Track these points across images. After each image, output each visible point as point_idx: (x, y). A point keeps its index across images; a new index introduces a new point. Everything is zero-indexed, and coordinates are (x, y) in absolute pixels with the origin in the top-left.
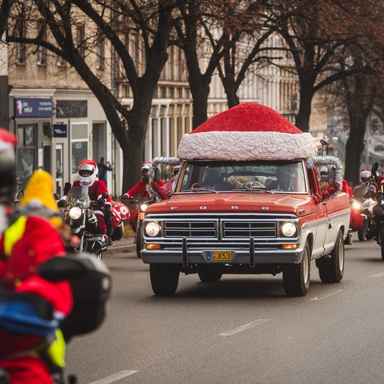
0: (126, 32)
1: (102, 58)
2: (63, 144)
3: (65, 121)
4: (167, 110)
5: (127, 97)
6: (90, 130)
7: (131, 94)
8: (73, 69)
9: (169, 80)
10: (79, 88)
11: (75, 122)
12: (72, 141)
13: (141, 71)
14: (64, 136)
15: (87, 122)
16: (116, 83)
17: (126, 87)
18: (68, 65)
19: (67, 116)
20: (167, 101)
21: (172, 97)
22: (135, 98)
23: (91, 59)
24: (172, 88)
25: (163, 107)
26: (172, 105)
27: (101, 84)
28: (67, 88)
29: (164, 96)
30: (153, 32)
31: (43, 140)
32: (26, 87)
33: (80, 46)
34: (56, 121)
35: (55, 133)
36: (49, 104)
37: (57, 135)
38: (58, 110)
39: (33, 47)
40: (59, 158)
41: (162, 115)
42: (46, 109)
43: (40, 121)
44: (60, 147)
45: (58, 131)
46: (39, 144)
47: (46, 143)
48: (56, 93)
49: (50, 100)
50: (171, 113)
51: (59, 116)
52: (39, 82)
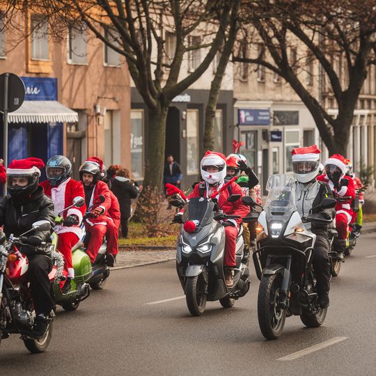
0: (331, 54)
1: (311, 75)
2: (278, 148)
3: (280, 128)
4: (365, 119)
5: (332, 108)
6: (301, 135)
7: (336, 105)
8: (288, 84)
9: (367, 94)
10: (292, 101)
11: (288, 129)
12: (286, 145)
13: (344, 86)
14: (279, 140)
15: (298, 130)
16: (323, 96)
17: (331, 100)
18: (283, 81)
19: (282, 124)
20: (366, 112)
21: (369, 108)
22: (339, 109)
23: (302, 76)
24: (369, 101)
25: (362, 116)
26: (369, 115)
27: (311, 97)
28: (282, 101)
29: (363, 108)
30: (354, 53)
31: (262, 144)
32: (248, 100)
33: (293, 65)
34: (272, 128)
35: (272, 138)
36: (267, 113)
37: (273, 140)
38: (274, 119)
39: (254, 66)
40: (275, 160)
41: (361, 124)
42: (265, 118)
43: (260, 128)
44: (276, 150)
45: (275, 137)
46: (259, 147)
47: (264, 147)
48: (273, 104)
49: (268, 111)
50: (368, 121)
51: (275, 124)
52: (258, 95)
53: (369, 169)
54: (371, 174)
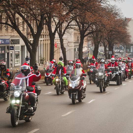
0: (31, 20)
1: (24, 28)
2: (12, 52)
3: (13, 45)
4: (42, 42)
5: (31, 38)
6: (20, 48)
7: (32, 37)
8: (16, 31)
9: (43, 33)
10: (17, 36)
11: (16, 45)
12: (15, 51)
13: (35, 31)
14: (13, 49)
15: (19, 46)
16: (28, 34)
17: (30, 35)
18: (14, 30)
20: (42, 39)
21: (43, 38)
23: (21, 29)
24: (43, 35)
25: (41, 41)
26: (43, 40)
27: (24, 36)
28: (14, 36)
30: (39, 20)
31: (7, 51)
32: (2, 36)
33: (18, 25)
34: (11, 45)
35: (10, 49)
36: (9, 40)
37: (11, 49)
38: (11, 42)
39: (4, 25)
40: (11, 56)
41: (41, 43)
42: (8, 42)
43: (6, 45)
44: (12, 53)
45: (11, 48)
46: (6, 52)
47: (8, 52)
48: (11, 37)
49: (9, 39)
50: (43, 42)
51: (11, 44)
52: (6, 34)
53: (43, 58)
54: (44, 60)
